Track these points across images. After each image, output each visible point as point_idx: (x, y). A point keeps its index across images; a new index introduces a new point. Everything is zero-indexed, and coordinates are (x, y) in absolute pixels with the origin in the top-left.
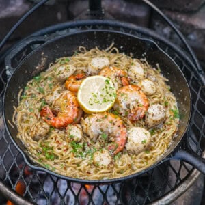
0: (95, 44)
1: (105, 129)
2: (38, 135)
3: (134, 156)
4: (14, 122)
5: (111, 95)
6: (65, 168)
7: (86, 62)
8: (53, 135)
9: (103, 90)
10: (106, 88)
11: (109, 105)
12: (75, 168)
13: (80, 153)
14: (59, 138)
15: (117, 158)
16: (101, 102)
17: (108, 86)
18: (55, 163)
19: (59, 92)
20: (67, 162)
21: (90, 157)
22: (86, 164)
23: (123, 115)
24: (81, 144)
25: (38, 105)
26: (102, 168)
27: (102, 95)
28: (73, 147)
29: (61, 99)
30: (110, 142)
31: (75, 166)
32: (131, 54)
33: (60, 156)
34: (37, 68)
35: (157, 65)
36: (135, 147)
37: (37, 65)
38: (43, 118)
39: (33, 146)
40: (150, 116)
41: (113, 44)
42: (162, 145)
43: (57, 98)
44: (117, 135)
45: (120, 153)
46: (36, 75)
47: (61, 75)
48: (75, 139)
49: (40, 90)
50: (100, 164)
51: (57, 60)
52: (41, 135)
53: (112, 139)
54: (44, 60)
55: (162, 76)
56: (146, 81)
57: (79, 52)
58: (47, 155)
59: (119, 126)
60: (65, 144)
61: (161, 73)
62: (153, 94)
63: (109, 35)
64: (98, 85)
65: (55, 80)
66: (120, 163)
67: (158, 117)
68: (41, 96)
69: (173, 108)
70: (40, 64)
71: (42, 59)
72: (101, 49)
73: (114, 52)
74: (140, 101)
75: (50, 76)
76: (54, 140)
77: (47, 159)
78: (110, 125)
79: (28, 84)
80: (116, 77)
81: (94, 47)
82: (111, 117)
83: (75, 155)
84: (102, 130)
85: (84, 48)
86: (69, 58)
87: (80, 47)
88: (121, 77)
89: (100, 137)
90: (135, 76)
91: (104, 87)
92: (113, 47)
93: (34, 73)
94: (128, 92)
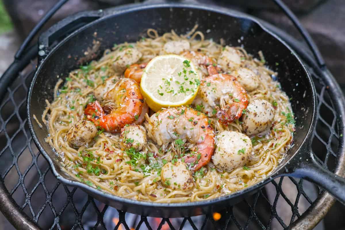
0: (171, 26)
1: (181, 131)
2: (78, 138)
3: (225, 174)
4: (44, 120)
5: (191, 83)
6: (116, 188)
7: (157, 49)
8: (100, 141)
9: (180, 74)
10: (185, 72)
11: (189, 97)
12: (132, 188)
13: (142, 166)
14: (110, 143)
15: (198, 175)
16: (176, 92)
17: (188, 70)
18: (102, 180)
19: (114, 82)
20: (120, 179)
21: (156, 173)
22: (150, 182)
23: (209, 115)
24: (143, 153)
25: (84, 102)
26: (175, 189)
27: (177, 82)
28: (131, 157)
29: (117, 89)
30: (189, 151)
31: (133, 184)
32: (222, 41)
33: (109, 170)
34: (86, 53)
35: (260, 53)
36: (227, 159)
37: (86, 50)
38: (89, 117)
39: (69, 155)
40: (251, 116)
41: (196, 26)
42: (270, 160)
43: (111, 89)
44: (200, 140)
45: (204, 169)
46: (85, 65)
47: (120, 62)
48: (135, 144)
49: (88, 82)
50: (172, 182)
51: (116, 46)
52: (82, 140)
53: (191, 146)
54: (96, 44)
55: (267, 69)
56: (245, 70)
57: (148, 37)
58: (90, 168)
59: (203, 128)
60: (119, 152)
61: (265, 64)
62: (254, 90)
63: (191, 13)
64: (172, 67)
65: (111, 71)
66: (204, 182)
67: (263, 118)
68: (89, 90)
69: (284, 111)
70: (91, 48)
71: (94, 42)
72: (179, 34)
73: (198, 37)
74: (235, 95)
75: (104, 67)
76: (102, 148)
77: (90, 173)
78: (189, 125)
79: (71, 74)
80: (200, 65)
81: (169, 31)
82: (190, 113)
83: (133, 168)
84: (176, 132)
85: (155, 32)
86: (133, 44)
87: (150, 30)
88: (207, 66)
89: (173, 144)
90: (228, 65)
91: (182, 71)
92: (196, 30)
93: (81, 60)
94: (217, 82)
